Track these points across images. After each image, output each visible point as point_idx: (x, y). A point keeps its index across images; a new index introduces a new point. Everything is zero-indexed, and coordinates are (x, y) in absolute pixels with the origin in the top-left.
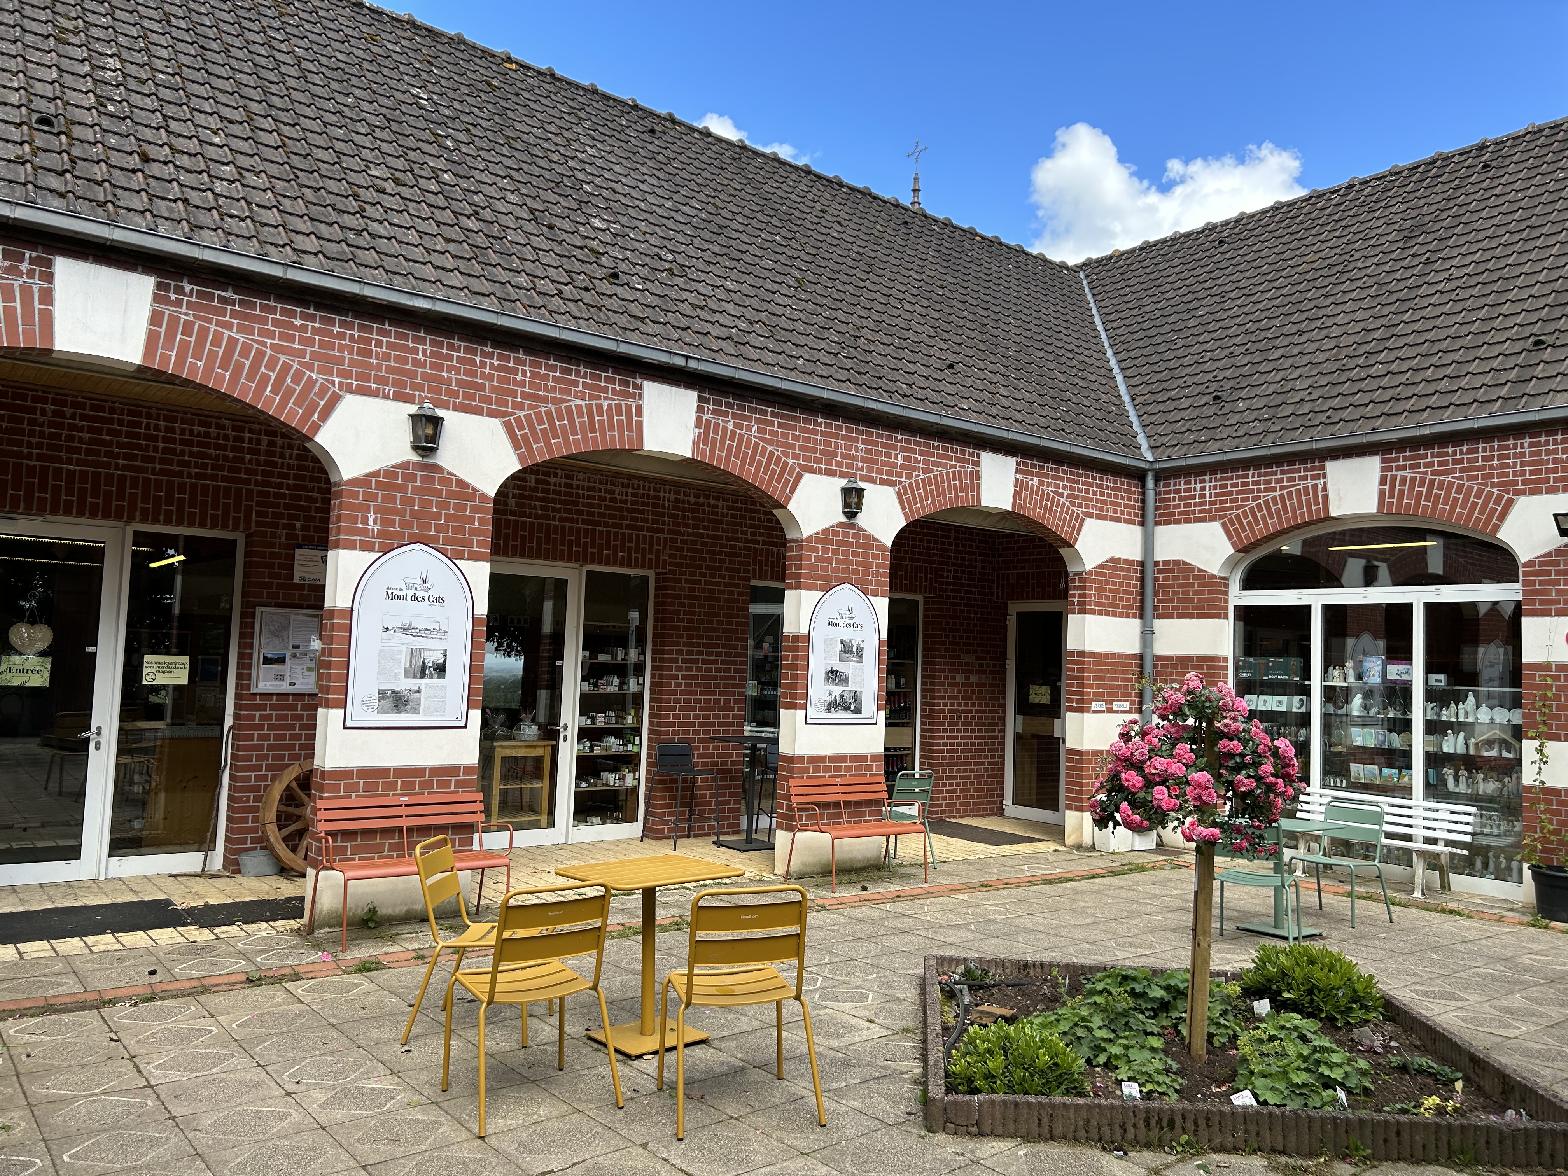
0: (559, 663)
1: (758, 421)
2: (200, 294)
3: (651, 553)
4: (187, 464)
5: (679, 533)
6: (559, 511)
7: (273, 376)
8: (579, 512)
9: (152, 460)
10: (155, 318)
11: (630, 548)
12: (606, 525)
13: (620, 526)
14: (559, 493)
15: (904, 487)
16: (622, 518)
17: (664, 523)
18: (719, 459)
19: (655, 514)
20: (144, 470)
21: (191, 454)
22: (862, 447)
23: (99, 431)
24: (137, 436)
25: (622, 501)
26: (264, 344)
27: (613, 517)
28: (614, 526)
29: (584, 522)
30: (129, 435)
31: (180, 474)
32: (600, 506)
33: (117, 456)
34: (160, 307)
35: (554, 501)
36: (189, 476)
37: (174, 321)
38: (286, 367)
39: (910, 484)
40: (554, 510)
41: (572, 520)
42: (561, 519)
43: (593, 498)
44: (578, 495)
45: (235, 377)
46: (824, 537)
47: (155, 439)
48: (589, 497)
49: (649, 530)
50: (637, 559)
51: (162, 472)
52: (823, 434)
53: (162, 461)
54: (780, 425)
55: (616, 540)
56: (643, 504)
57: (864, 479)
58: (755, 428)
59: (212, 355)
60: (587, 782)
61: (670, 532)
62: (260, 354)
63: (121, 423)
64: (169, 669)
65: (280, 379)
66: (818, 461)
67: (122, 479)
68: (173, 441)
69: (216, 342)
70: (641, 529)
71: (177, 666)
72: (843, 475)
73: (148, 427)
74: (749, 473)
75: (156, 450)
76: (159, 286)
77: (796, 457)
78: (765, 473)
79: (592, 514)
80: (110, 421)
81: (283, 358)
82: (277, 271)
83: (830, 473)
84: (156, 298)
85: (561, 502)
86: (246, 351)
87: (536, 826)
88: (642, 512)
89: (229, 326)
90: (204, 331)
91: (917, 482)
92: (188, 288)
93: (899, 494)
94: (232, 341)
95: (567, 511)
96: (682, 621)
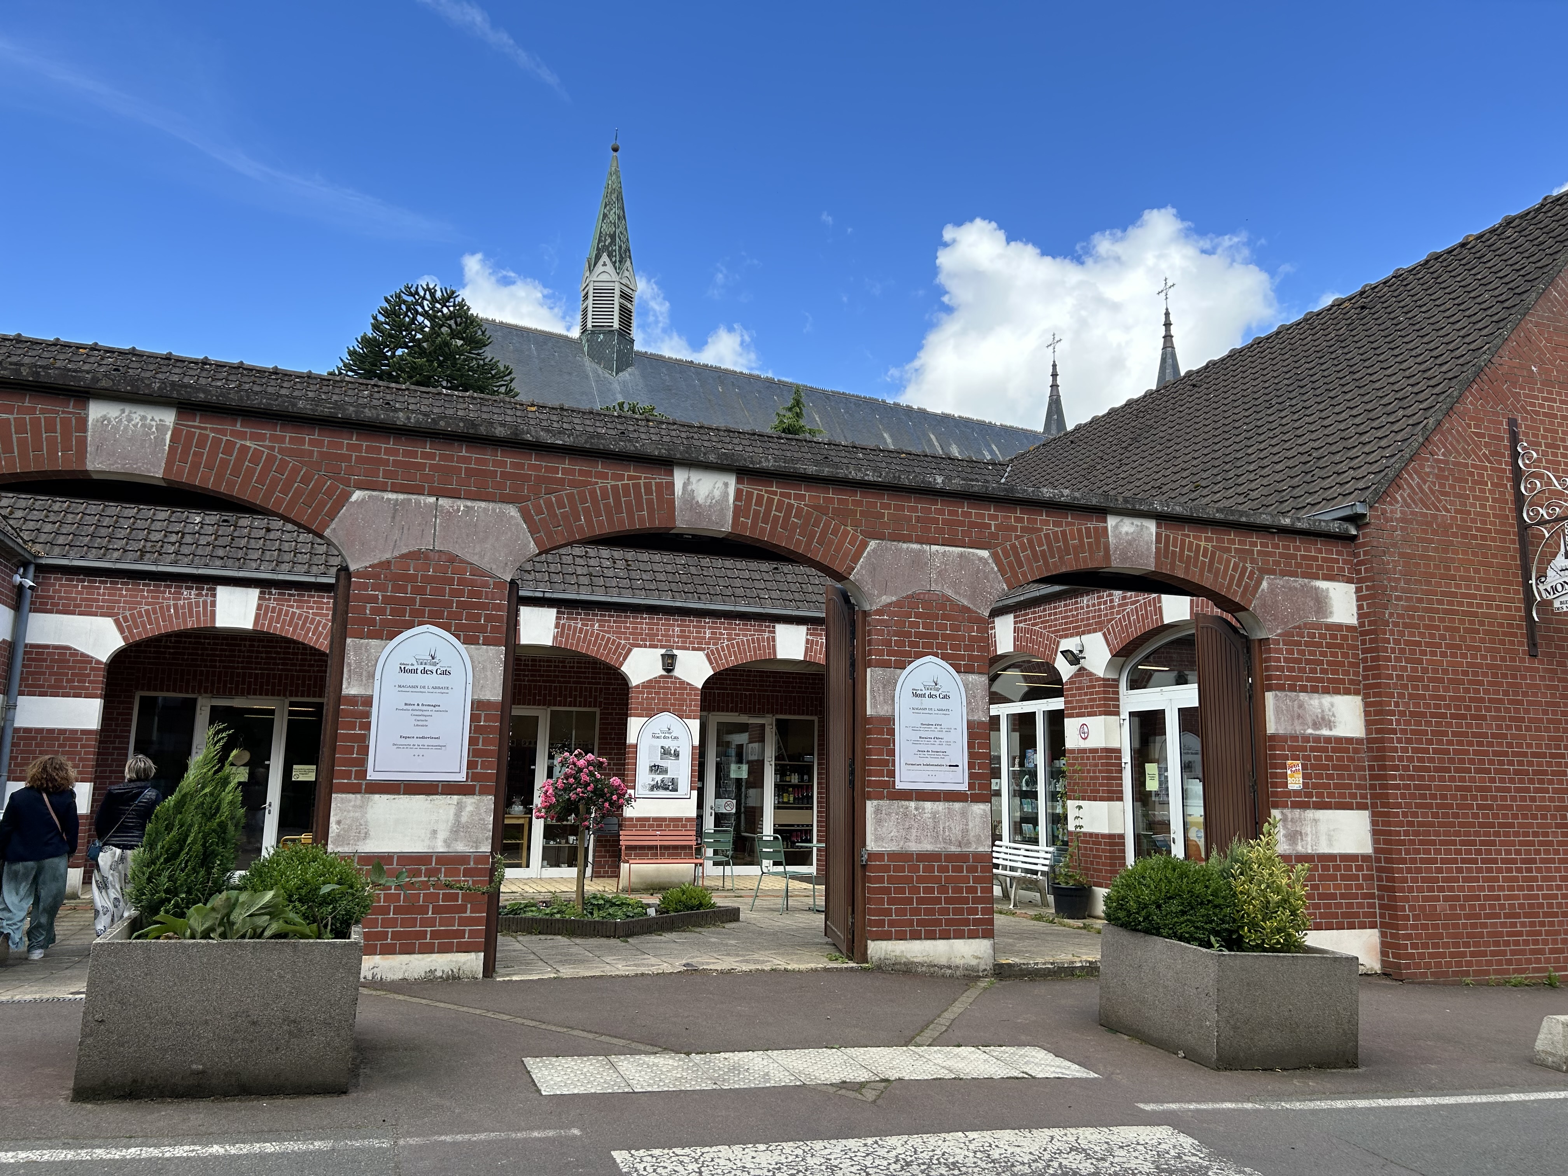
1: (598, 621)
2: (279, 594)
3: (590, 697)
4: (313, 666)
5: (611, 684)
6: (527, 676)
7: (313, 627)
8: (540, 676)
9: (295, 665)
10: (259, 607)
11: (576, 696)
12: (559, 682)
13: (569, 682)
14: (528, 665)
15: (712, 651)
16: (570, 677)
17: (600, 678)
18: (571, 645)
19: (593, 673)
20: (292, 670)
22: (676, 629)
23: (270, 652)
24: (289, 653)
25: (570, 667)
26: (309, 613)
27: (562, 677)
28: (564, 682)
29: (544, 681)
30: (284, 653)
31: (309, 671)
32: (555, 671)
33: (278, 664)
34: (261, 602)
35: (524, 670)
36: (314, 672)
37: (267, 607)
38: (319, 622)
39: (717, 649)
40: (524, 675)
41: (536, 681)
42: (528, 681)
43: (551, 666)
44: (540, 666)
45: (294, 630)
46: (649, 685)
47: (297, 654)
48: (548, 666)
49: (589, 683)
50: (580, 702)
51: (300, 671)
52: (647, 624)
53: (300, 665)
54: (614, 622)
55: (566, 690)
56: (585, 668)
57: (678, 648)
58: (597, 624)
59: (284, 620)
61: (604, 684)
62: (307, 617)
63: (281, 647)
64: (306, 773)
65: (316, 628)
66: (642, 640)
67: (280, 676)
69: (286, 615)
70: (584, 683)
71: (310, 771)
72: (662, 647)
73: (294, 648)
75: (297, 660)
76: (261, 593)
77: (628, 639)
79: (550, 676)
80: (276, 647)
81: (318, 618)
82: (312, 580)
83: (655, 647)
84: (260, 598)
85: (529, 670)
86: (300, 615)
88: (585, 673)
89: (292, 607)
90: (281, 610)
91: (722, 647)
92: (274, 591)
93: (707, 656)
94: (294, 613)
95: (532, 676)
96: (614, 739)
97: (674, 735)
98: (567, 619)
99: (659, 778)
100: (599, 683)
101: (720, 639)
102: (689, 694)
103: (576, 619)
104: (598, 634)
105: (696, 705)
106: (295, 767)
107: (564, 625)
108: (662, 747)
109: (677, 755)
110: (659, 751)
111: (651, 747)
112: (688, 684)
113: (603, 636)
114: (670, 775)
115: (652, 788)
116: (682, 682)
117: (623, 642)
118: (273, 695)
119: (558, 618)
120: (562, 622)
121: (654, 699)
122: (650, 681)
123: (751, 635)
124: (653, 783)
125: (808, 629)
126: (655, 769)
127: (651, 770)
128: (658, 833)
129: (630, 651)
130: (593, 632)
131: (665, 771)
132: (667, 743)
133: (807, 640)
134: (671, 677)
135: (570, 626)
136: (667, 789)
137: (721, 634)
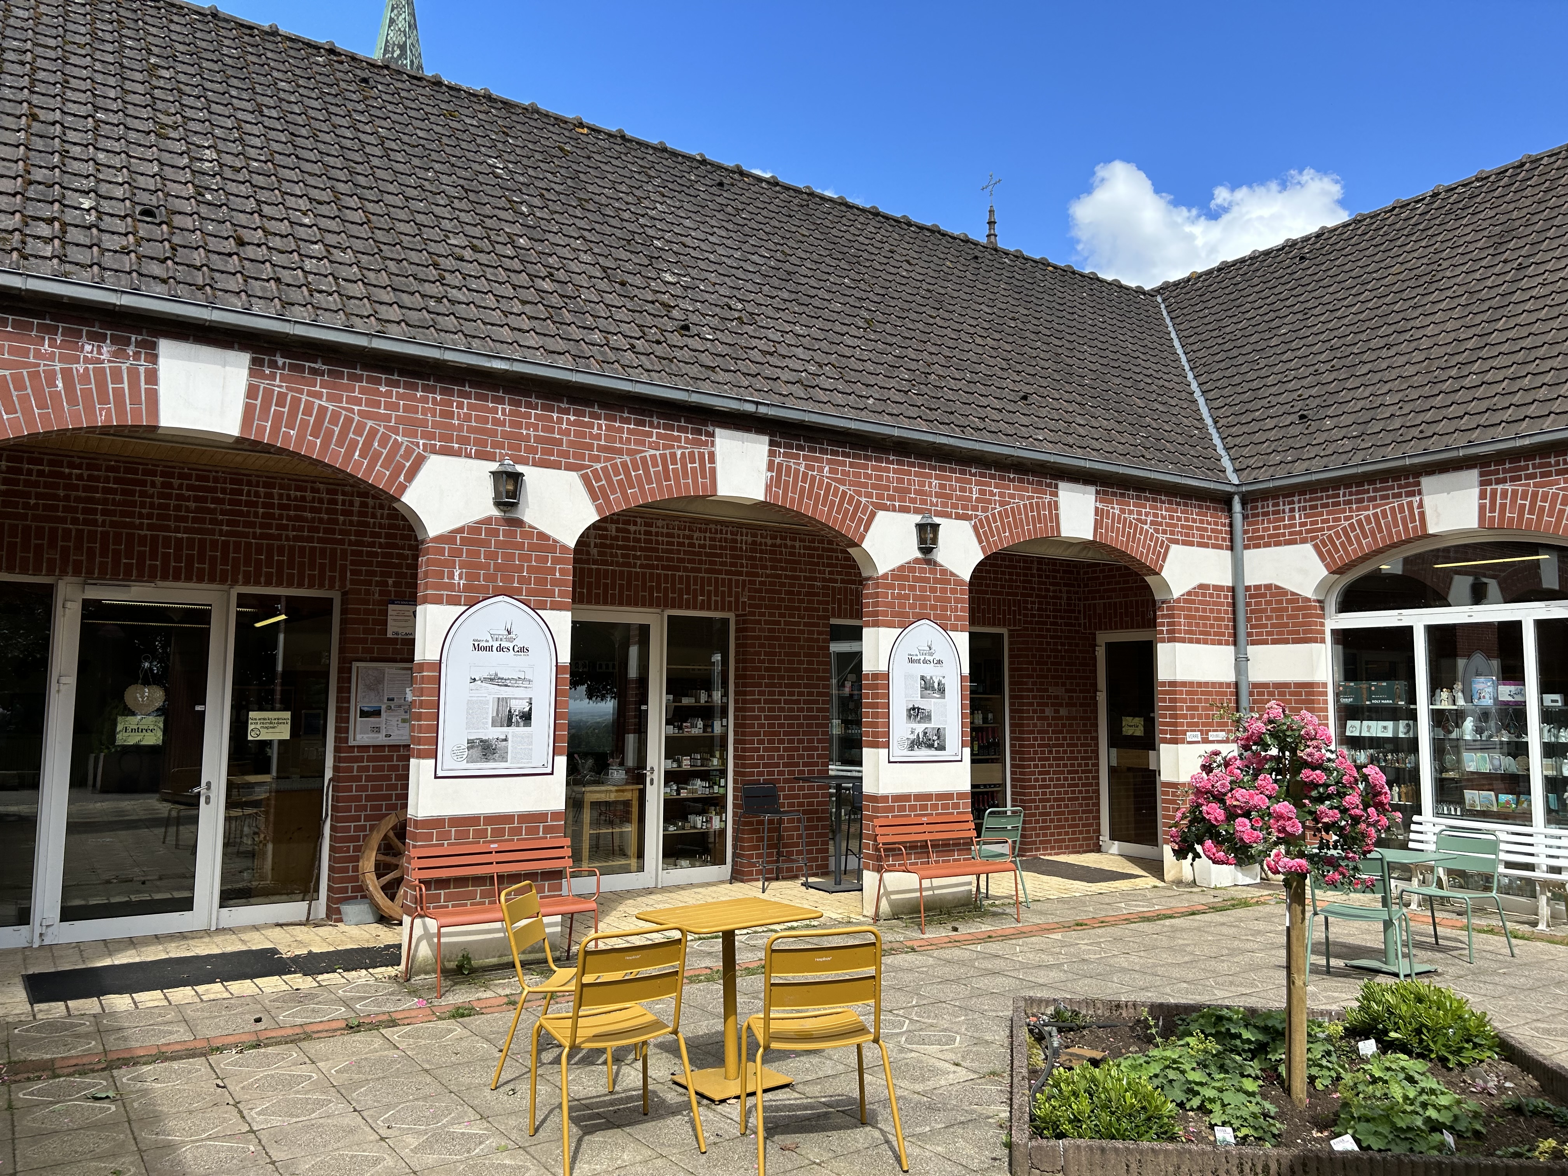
0: (643, 707)
1: (829, 462)
2: (292, 367)
3: (730, 596)
4: (285, 528)
5: (757, 575)
6: (639, 558)
7: (361, 441)
8: (658, 558)
9: (252, 525)
10: (252, 392)
11: (709, 592)
12: (686, 569)
13: (699, 570)
14: (638, 540)
15: (981, 521)
16: (700, 562)
17: (742, 566)
18: (791, 501)
19: (732, 557)
20: (246, 535)
21: (289, 518)
22: (935, 482)
23: (204, 500)
24: (239, 503)
25: (700, 546)
26: (352, 411)
27: (690, 561)
28: (693, 570)
29: (664, 568)
30: (232, 502)
31: (279, 538)
32: (679, 552)
33: (221, 523)
34: (255, 382)
35: (634, 548)
36: (288, 538)
37: (268, 393)
38: (373, 432)
39: (987, 518)
40: (635, 557)
41: (652, 567)
42: (641, 566)
43: (672, 544)
44: (657, 542)
45: (326, 444)
46: (901, 573)
47: (255, 504)
48: (668, 543)
49: (728, 573)
50: (716, 602)
51: (263, 536)
52: (895, 471)
53: (263, 526)
54: (852, 465)
55: (695, 584)
56: (721, 548)
57: (939, 514)
58: (827, 469)
59: (304, 424)
60: (675, 824)
61: (748, 574)
62: (349, 420)
63: (224, 491)
64: (271, 725)
65: (368, 443)
66: (891, 498)
67: (226, 544)
68: (272, 506)
69: (308, 412)
70: (720, 572)
71: (279, 721)
72: (917, 511)
73: (249, 494)
74: (822, 514)
75: (256, 515)
76: (254, 361)
77: (869, 495)
78: (838, 512)
79: (671, 560)
80: (214, 490)
81: (370, 423)
82: (362, 342)
83: (904, 510)
84: (252, 373)
85: (642, 549)
86: (335, 416)
87: (626, 870)
88: (720, 556)
89: (319, 396)
90: (296, 402)
91: (993, 515)
92: (280, 361)
93: (975, 528)
94: (322, 410)
95: (647, 558)
96: (763, 661)
97: (937, 657)
98: (785, 455)
99: (920, 728)
100: (740, 574)
101: (989, 502)
102: (954, 591)
103: (797, 457)
104: (829, 485)
105: (962, 610)
106: (252, 714)
107: (780, 465)
108: (923, 678)
109: (942, 690)
110: (918, 684)
111: (907, 677)
112: (952, 574)
113: (837, 489)
114: (934, 724)
115: (915, 744)
116: (944, 571)
117: (863, 500)
118: (212, 580)
119: (772, 454)
120: (777, 460)
121: (907, 597)
122: (901, 568)
123: (1029, 498)
124: (914, 737)
125: (1097, 492)
126: (915, 713)
127: (909, 716)
128: (925, 819)
129: (873, 515)
130: (821, 482)
131: (927, 718)
132: (929, 671)
133: (1097, 508)
134: (928, 562)
135: (789, 468)
136: (931, 746)
137: (992, 494)
